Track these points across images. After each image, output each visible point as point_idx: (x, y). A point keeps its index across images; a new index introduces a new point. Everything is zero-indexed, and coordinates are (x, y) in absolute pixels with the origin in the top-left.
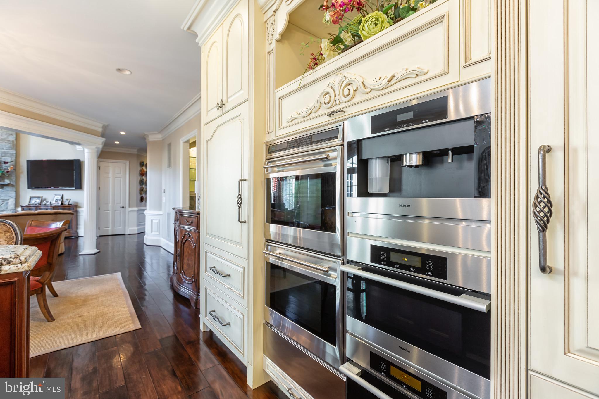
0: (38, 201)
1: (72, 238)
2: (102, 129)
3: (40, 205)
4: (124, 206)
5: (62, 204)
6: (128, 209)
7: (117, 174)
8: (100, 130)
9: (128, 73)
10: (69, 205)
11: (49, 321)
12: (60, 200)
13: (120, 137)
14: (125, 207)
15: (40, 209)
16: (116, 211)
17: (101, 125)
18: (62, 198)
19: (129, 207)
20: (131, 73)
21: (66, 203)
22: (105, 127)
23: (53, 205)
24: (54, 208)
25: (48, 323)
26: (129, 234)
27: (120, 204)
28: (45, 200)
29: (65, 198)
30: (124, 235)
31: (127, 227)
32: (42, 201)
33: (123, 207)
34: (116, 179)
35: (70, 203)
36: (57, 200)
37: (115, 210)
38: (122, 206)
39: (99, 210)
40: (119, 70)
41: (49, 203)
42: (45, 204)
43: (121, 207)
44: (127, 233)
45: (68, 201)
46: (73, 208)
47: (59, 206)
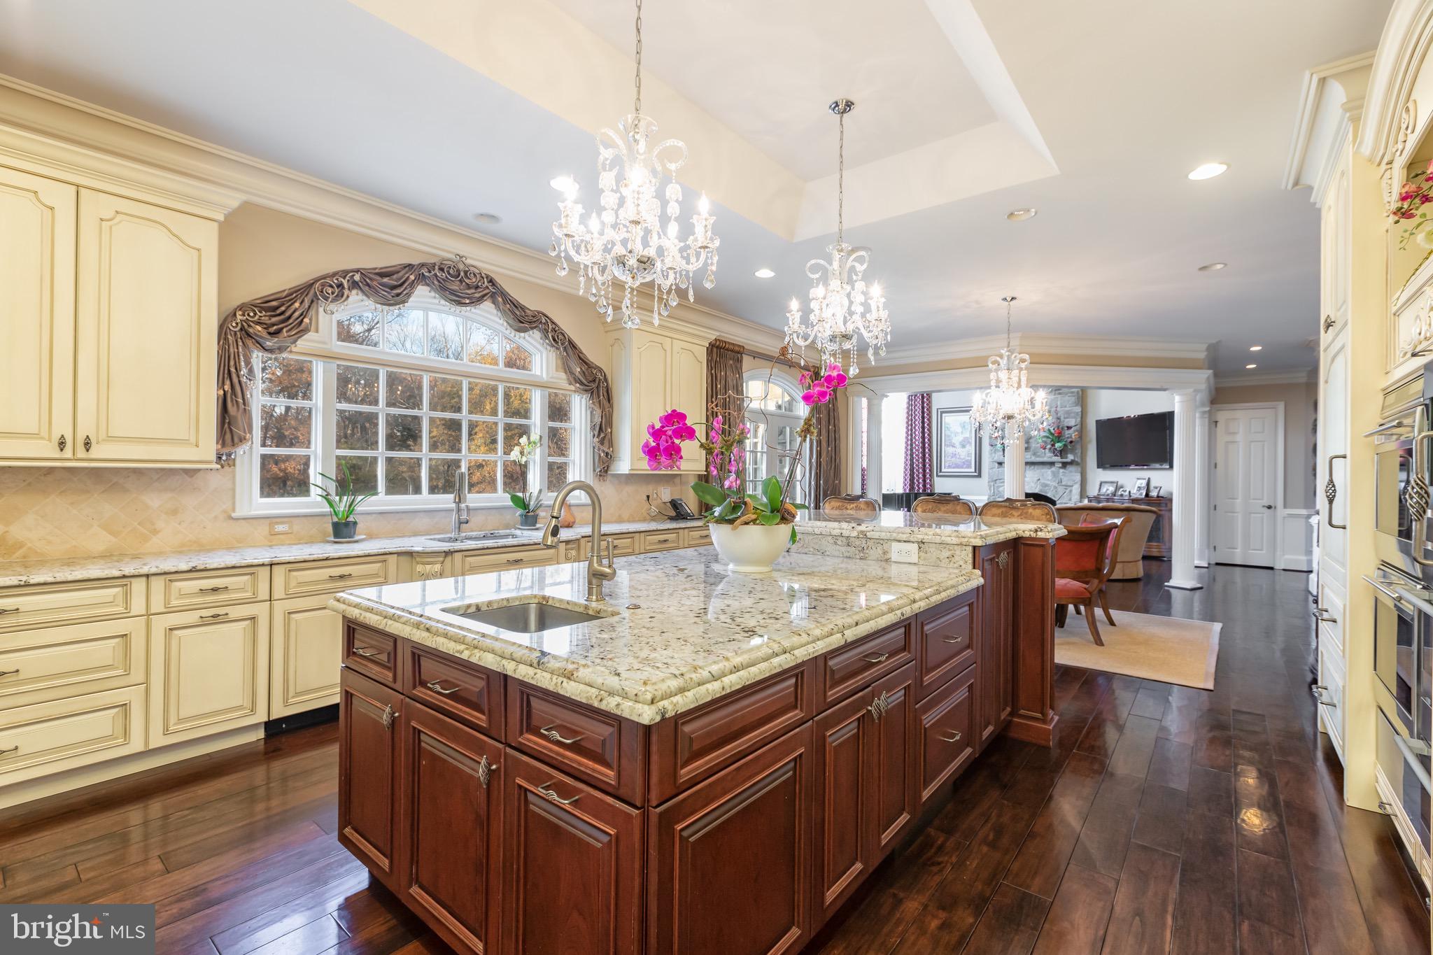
0: (1112, 489)
1: (1164, 561)
2: (1205, 353)
3: (1115, 495)
4: (1273, 505)
5: (1147, 495)
6: (1281, 512)
7: (1255, 433)
8: (1202, 355)
9: (1219, 267)
10: (1158, 497)
11: (1097, 644)
12: (1144, 488)
13: (1253, 357)
14: (1275, 508)
15: (1113, 502)
16: (1253, 515)
17: (1205, 346)
18: (1148, 484)
19: (1285, 507)
20: (1226, 265)
21: (1154, 494)
22: (1213, 349)
23: (1134, 496)
24: (1134, 501)
25: (1095, 645)
26: (1284, 570)
27: (1262, 499)
28: (1122, 487)
29: (1153, 484)
30: (1272, 568)
31: (1278, 553)
32: (1117, 489)
33: (1269, 507)
34: (1253, 444)
35: (1161, 494)
36: (1139, 488)
37: (1250, 513)
38: (1266, 505)
39: (1215, 509)
40: (1203, 268)
41: (1127, 493)
42: (1122, 495)
43: (1264, 506)
44: (1279, 565)
45: (1157, 490)
46: (1166, 504)
47: (1141, 500)
